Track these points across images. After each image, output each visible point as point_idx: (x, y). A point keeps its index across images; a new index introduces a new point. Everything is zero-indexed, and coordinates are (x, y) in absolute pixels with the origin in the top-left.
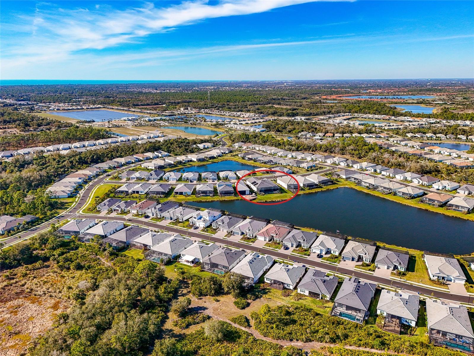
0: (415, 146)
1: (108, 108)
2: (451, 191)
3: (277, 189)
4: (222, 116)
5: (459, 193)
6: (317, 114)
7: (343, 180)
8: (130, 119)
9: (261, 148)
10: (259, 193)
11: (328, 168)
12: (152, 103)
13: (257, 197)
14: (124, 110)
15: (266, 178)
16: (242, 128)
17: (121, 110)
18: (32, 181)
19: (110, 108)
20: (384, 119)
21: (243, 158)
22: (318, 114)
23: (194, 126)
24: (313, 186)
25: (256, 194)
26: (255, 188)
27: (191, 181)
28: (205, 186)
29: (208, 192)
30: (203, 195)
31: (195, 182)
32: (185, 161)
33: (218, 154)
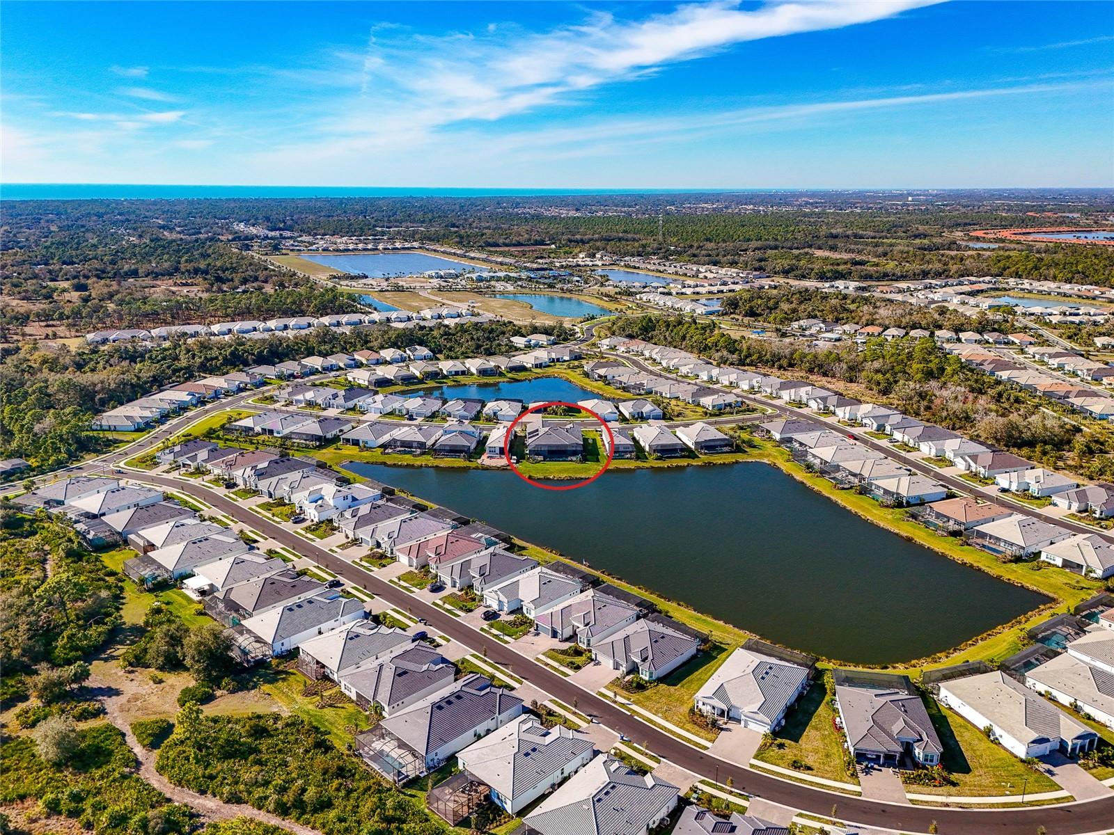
0: (1079, 373)
1: (427, 249)
2: (1038, 498)
4: (659, 274)
5: (1055, 505)
6: (902, 276)
7: (769, 445)
8: (442, 274)
9: (660, 352)
10: (531, 456)
11: (769, 412)
12: (530, 240)
16: (669, 304)
17: (450, 254)
18: (98, 392)
20: (1079, 296)
22: (906, 277)
23: (568, 295)
24: (675, 451)
27: (411, 418)
28: (412, 431)
29: (415, 445)
30: (400, 451)
31: (419, 420)
32: (450, 372)
33: (538, 362)
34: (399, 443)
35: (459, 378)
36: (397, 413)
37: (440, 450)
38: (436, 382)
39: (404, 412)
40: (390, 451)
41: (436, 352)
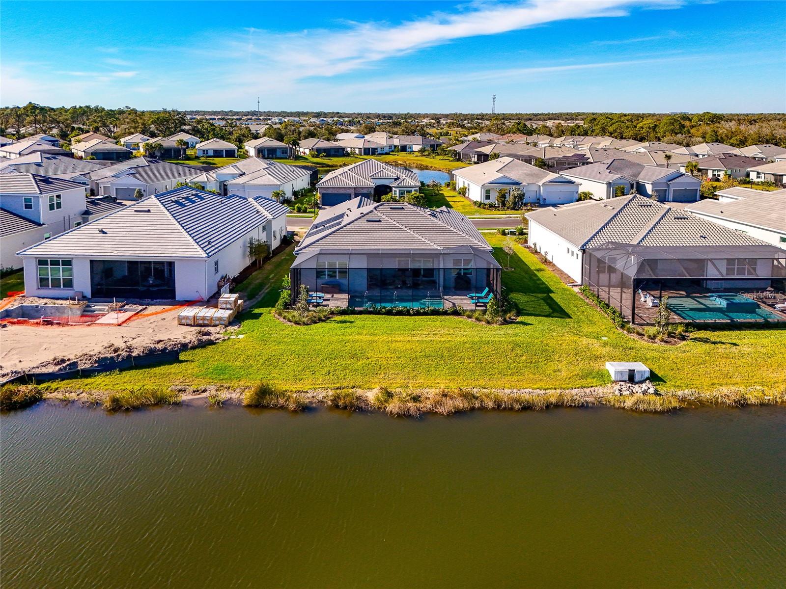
32: (205, 151)
33: (370, 146)
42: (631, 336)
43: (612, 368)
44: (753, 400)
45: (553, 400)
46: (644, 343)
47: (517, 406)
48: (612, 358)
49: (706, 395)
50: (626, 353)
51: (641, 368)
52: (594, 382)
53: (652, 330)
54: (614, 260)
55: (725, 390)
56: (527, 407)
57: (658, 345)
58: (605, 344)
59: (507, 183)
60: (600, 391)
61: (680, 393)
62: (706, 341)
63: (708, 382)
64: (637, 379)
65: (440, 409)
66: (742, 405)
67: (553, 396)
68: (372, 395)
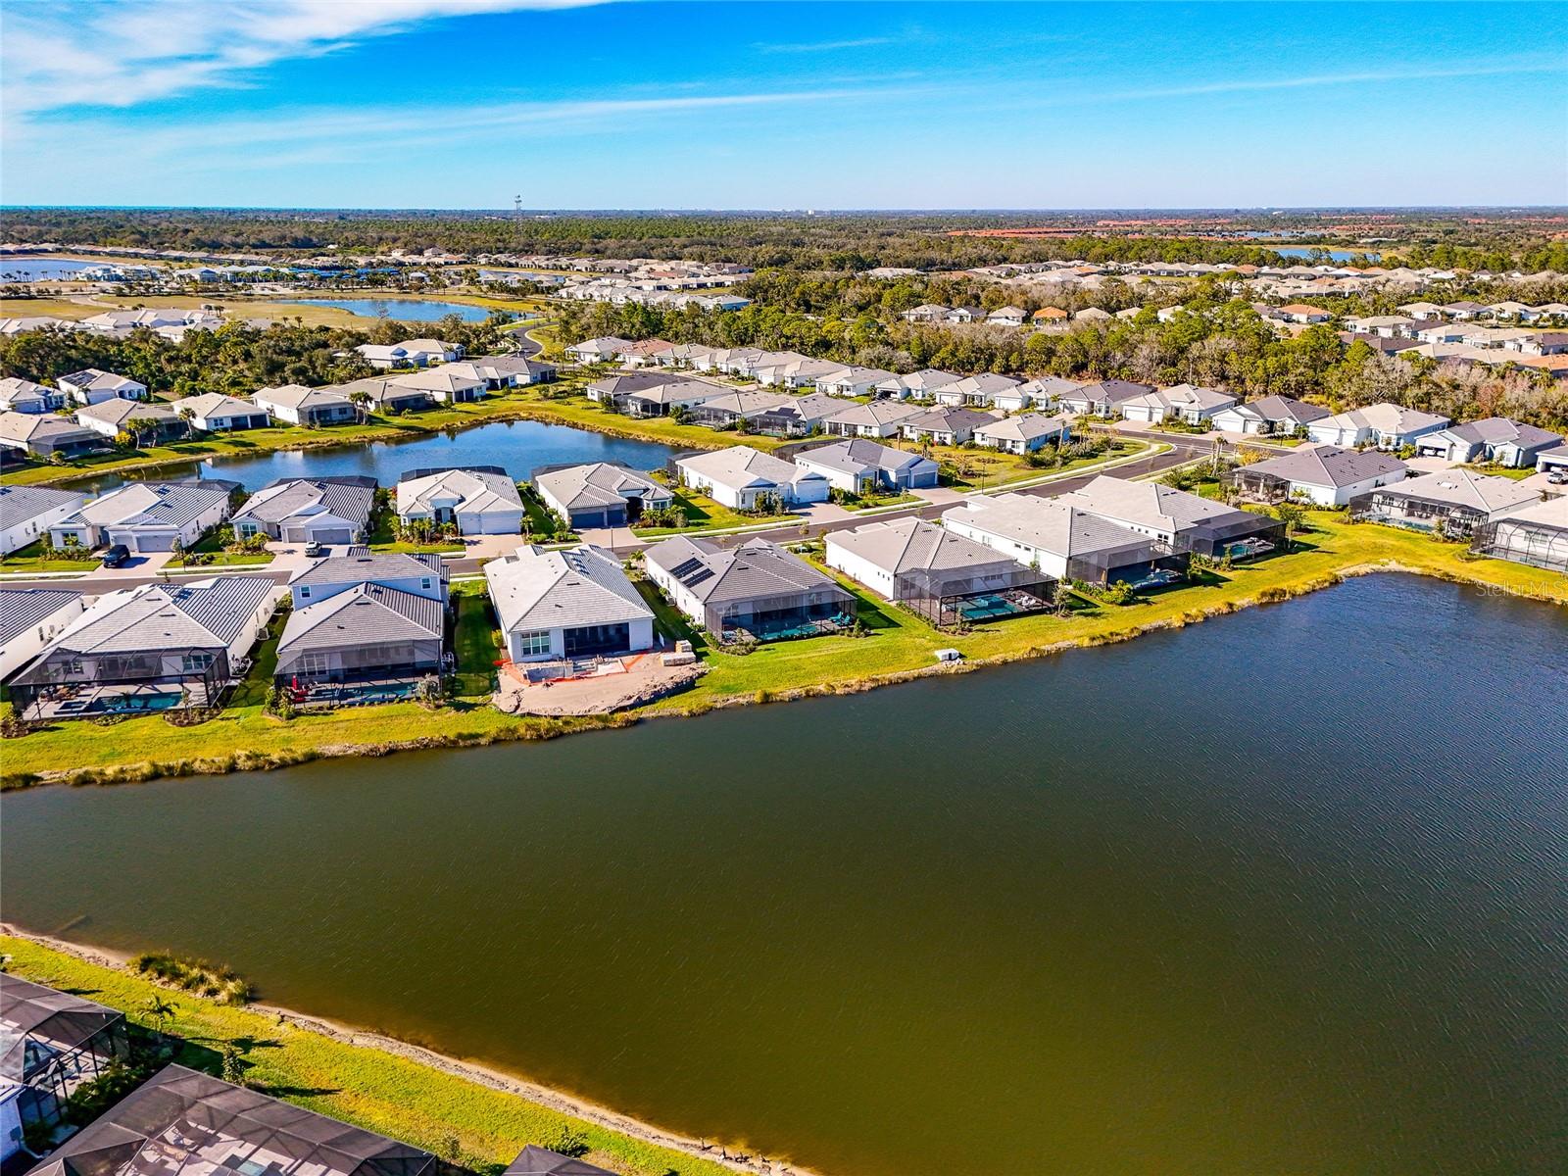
1: (75, 252)
3: (835, 608)
7: (1329, 521)
9: (724, 358)
10: (718, 634)
11: (1155, 447)
13: (702, 666)
14: (136, 255)
15: (763, 536)
19: (85, 252)
21: (613, 405)
25: (697, 643)
26: (691, 605)
27: (121, 558)
28: (148, 608)
29: (171, 666)
30: (98, 705)
31: (157, 563)
32: (218, 421)
33: (462, 387)
34: (89, 670)
35: (250, 435)
36: (58, 543)
37: (306, 676)
38: (177, 450)
39: (88, 539)
40: (49, 709)
41: (156, 384)
42: (941, 633)
43: (940, 654)
44: (1010, 660)
45: (916, 675)
46: (950, 637)
47: (900, 681)
48: (937, 649)
49: (988, 661)
50: (943, 645)
51: (953, 651)
52: (931, 663)
53: (953, 628)
54: (914, 579)
55: (996, 657)
56: (905, 681)
57: (958, 637)
58: (930, 641)
59: (763, 486)
60: (936, 667)
61: (975, 662)
62: (983, 631)
63: (987, 654)
64: (953, 658)
65: (863, 689)
66: (1005, 663)
67: (916, 673)
68: (822, 688)
